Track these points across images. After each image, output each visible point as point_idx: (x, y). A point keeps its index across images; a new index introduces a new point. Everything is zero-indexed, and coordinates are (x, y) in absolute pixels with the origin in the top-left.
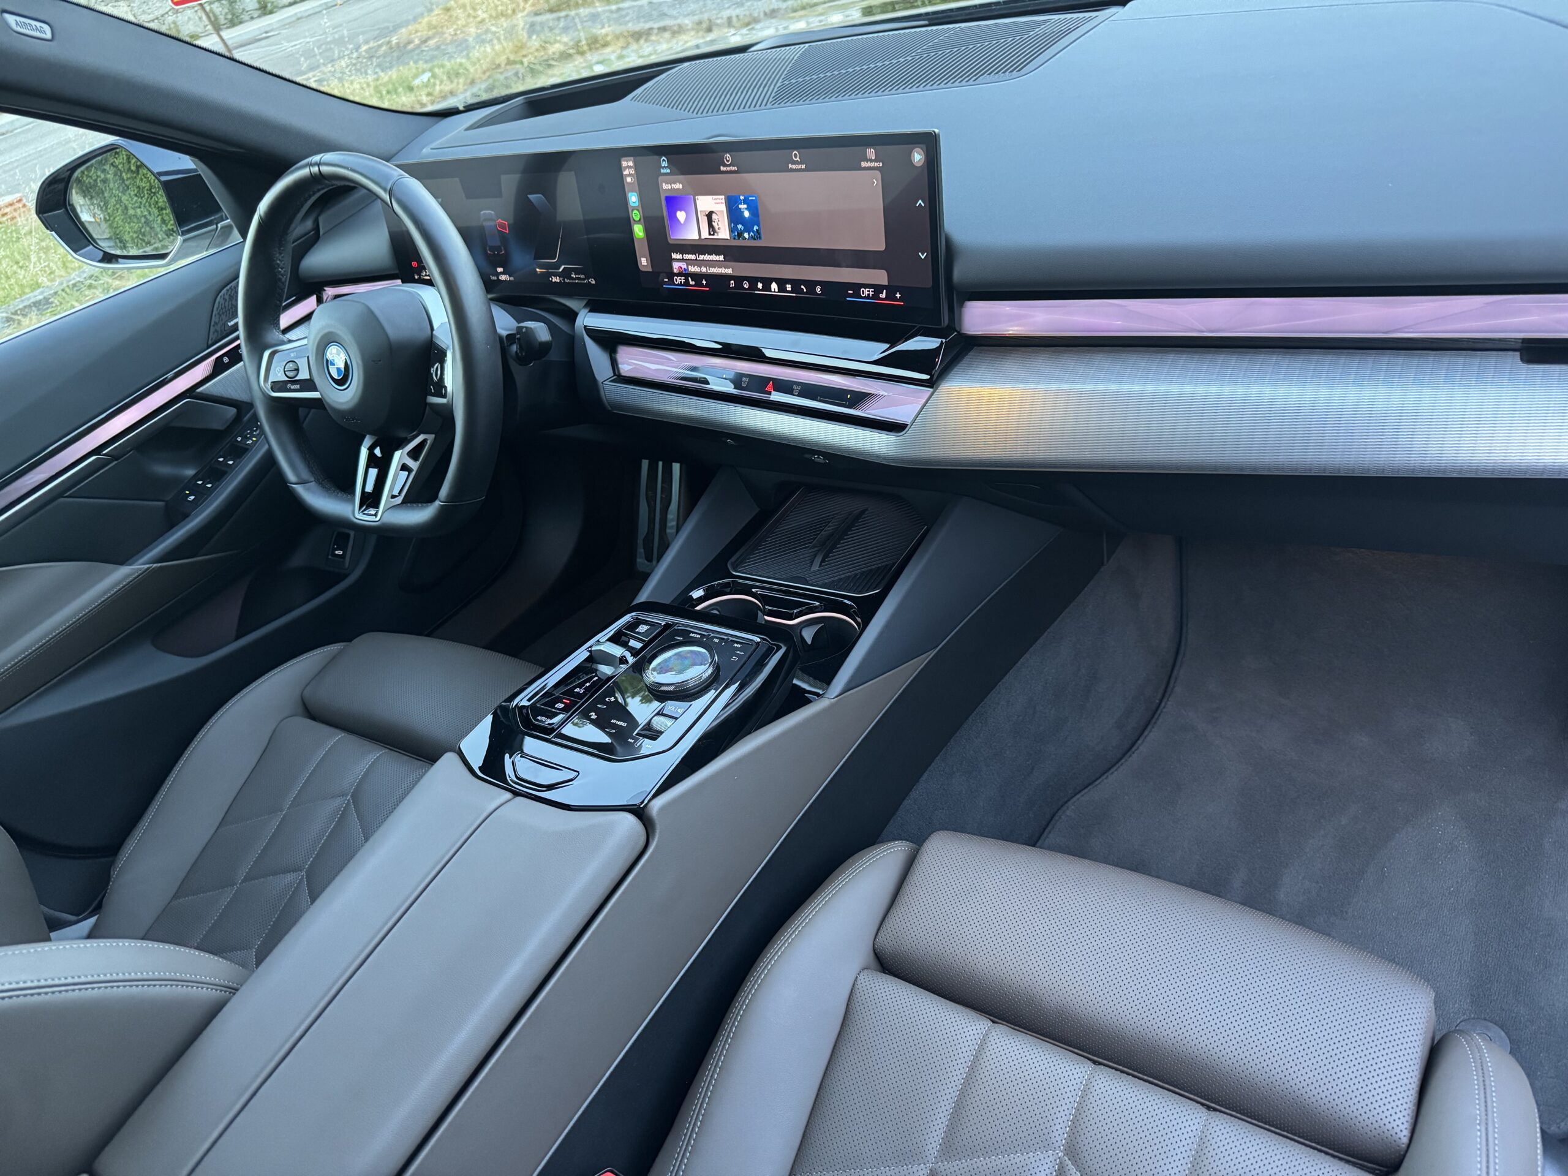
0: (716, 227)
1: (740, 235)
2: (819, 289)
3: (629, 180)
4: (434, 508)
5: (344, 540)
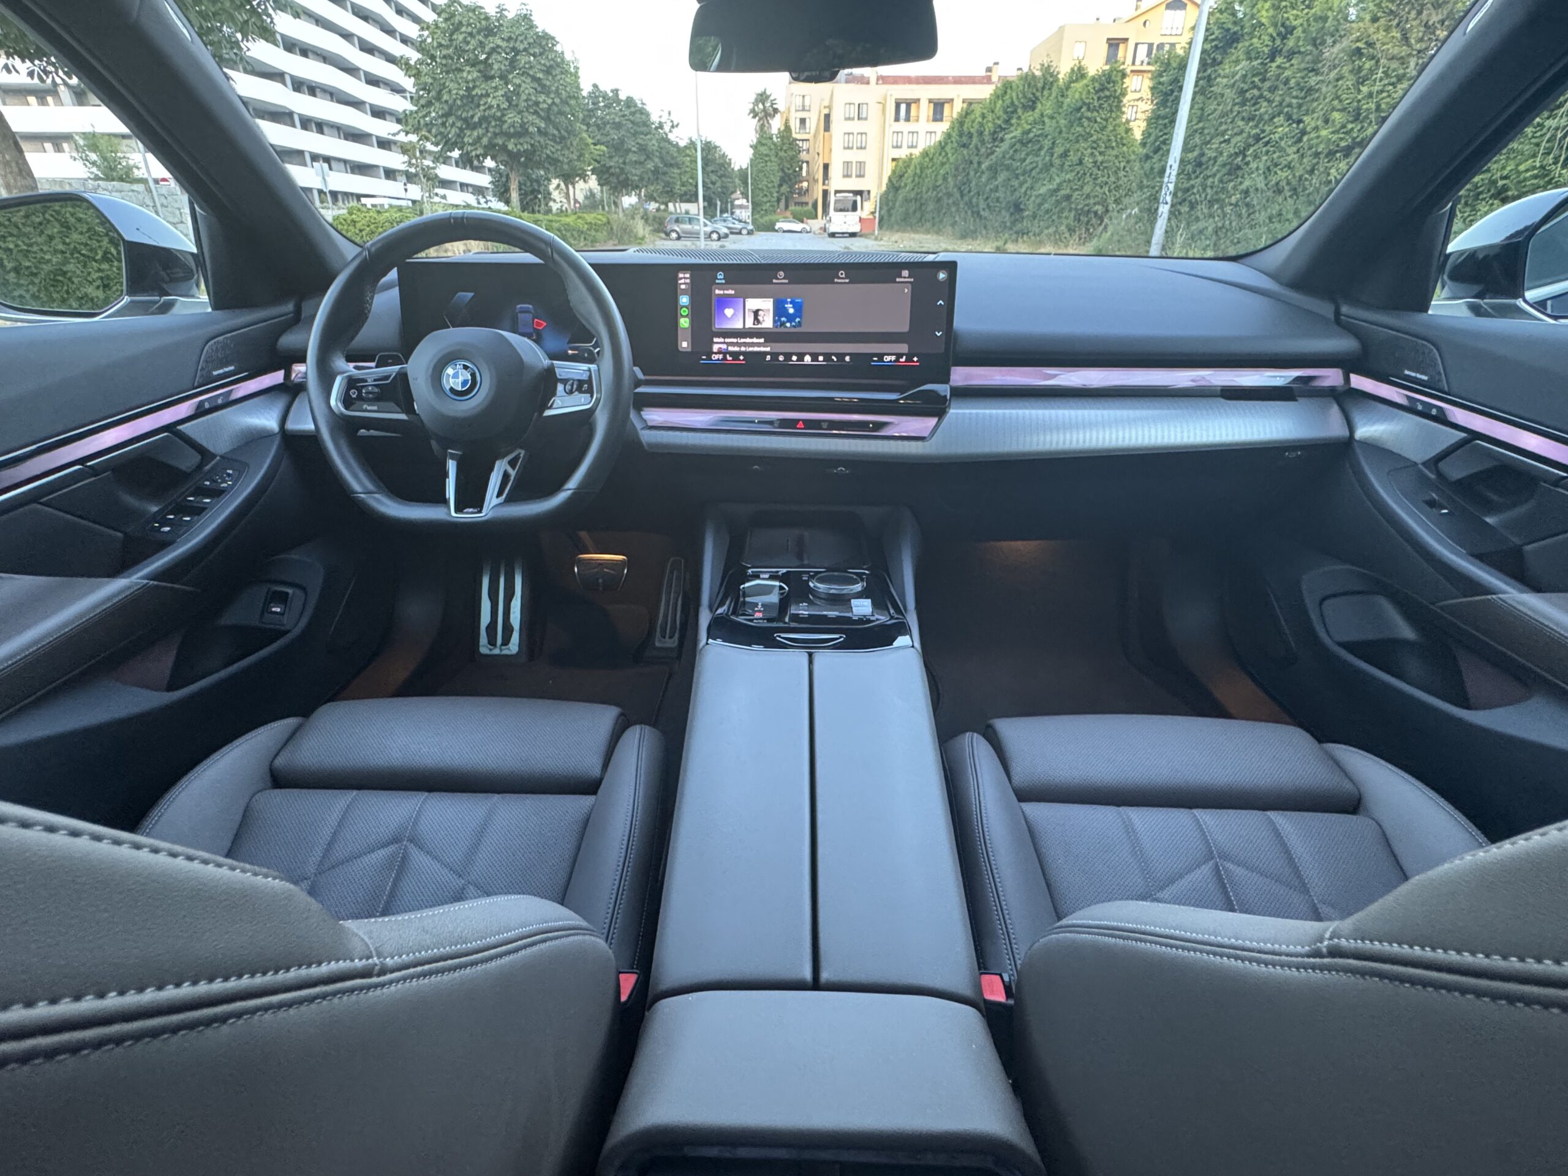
0: (760, 318)
1: (783, 324)
2: (847, 359)
3: (683, 287)
4: (561, 497)
5: (283, 599)
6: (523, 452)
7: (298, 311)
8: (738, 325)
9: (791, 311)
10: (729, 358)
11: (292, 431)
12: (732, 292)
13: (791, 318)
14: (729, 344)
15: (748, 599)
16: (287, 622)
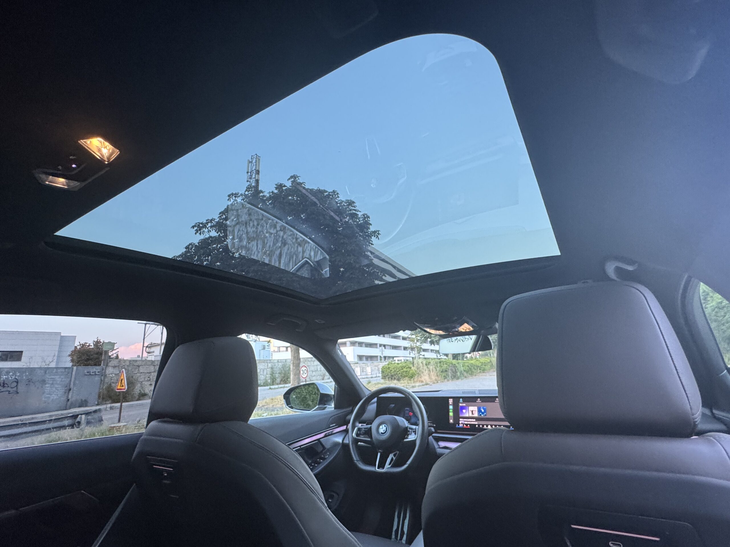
0: (474, 413)
1: (481, 415)
3: (450, 403)
4: (405, 466)
6: (398, 452)
7: (351, 410)
8: (467, 415)
9: (483, 411)
10: (465, 426)
11: (344, 443)
12: (464, 405)
13: (483, 413)
14: (464, 421)
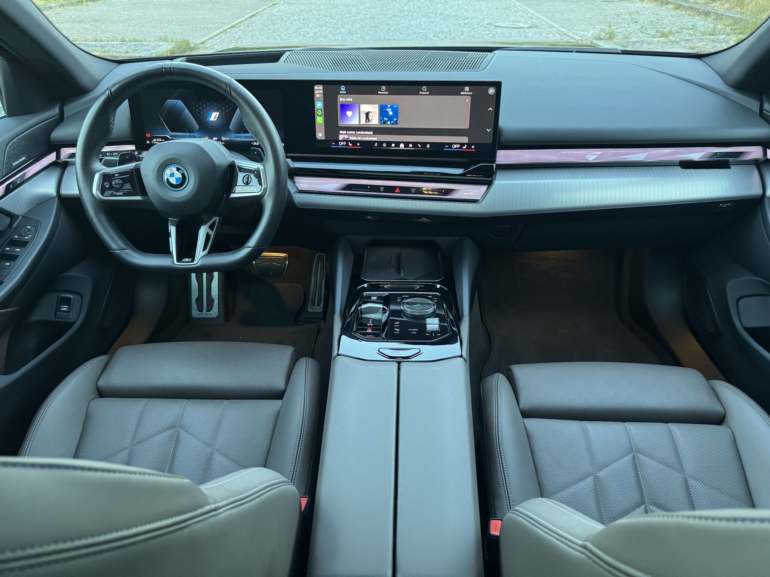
0: (370, 118)
1: (385, 122)
2: (428, 146)
3: (318, 96)
4: (244, 251)
5: (67, 301)
7: (62, 113)
8: (355, 122)
9: (391, 113)
10: (350, 144)
11: (65, 195)
12: (350, 99)
13: (390, 118)
14: (349, 135)
15: (363, 316)
16: (72, 317)
